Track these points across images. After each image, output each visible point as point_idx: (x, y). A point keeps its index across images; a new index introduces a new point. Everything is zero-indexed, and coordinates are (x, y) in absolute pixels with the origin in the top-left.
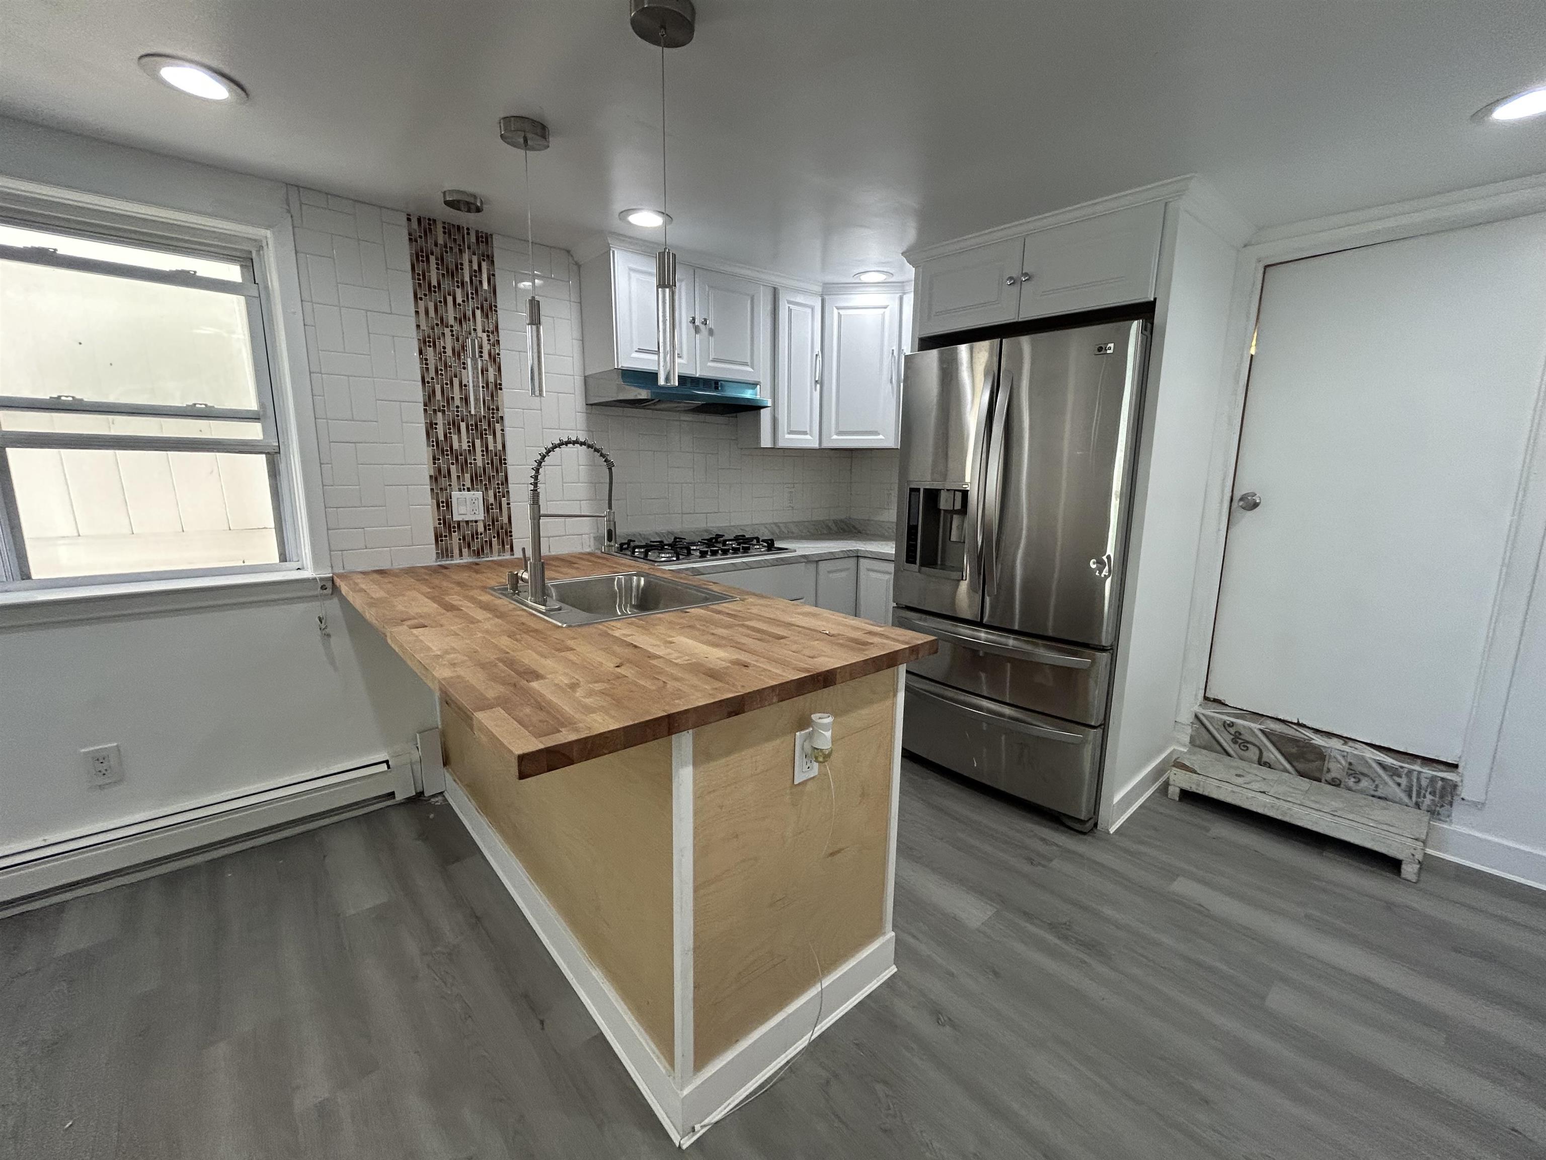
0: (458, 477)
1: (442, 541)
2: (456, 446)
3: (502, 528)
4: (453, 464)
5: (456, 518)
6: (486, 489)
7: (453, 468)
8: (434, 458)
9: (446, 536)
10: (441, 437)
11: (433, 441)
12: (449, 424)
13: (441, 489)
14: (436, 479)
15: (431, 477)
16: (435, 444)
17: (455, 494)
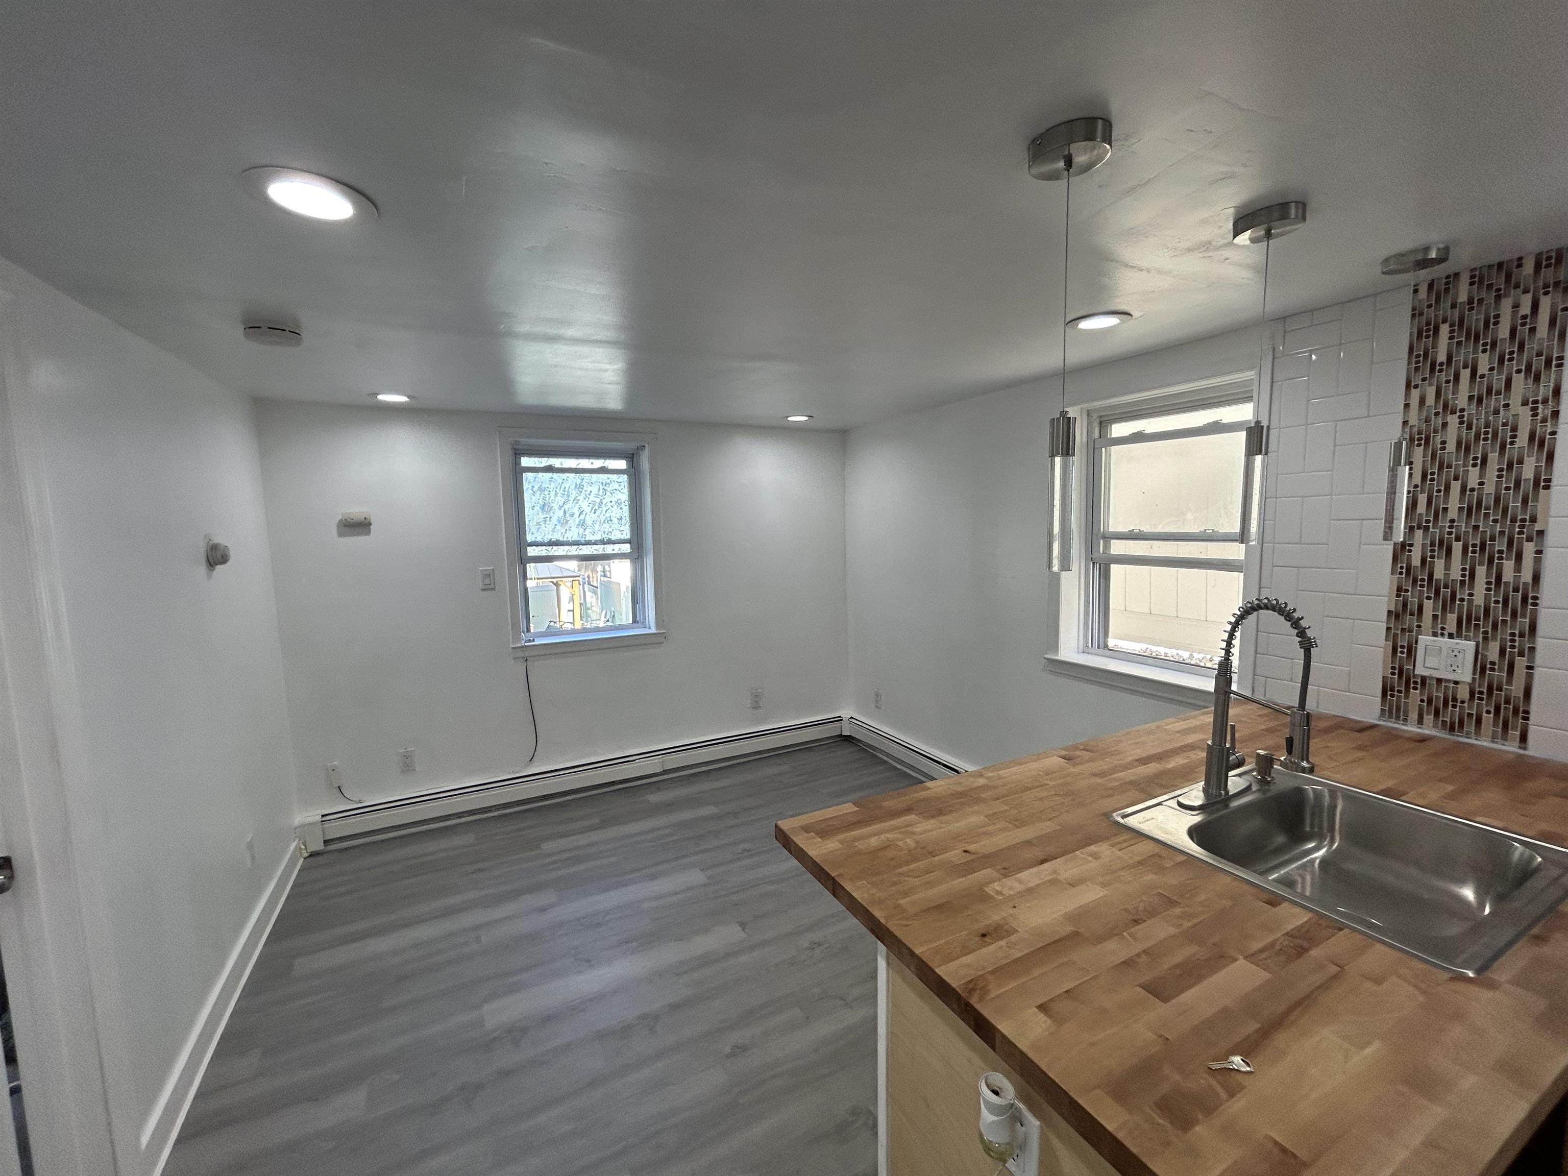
0: (1435, 617)
1: (1392, 696)
2: (1439, 574)
3: (1507, 702)
4: (1429, 598)
5: (1420, 671)
6: (1485, 639)
7: (1428, 605)
8: (1399, 589)
9: (1400, 692)
10: (1416, 561)
11: (1402, 568)
12: (1432, 544)
13: (1403, 630)
14: (1397, 616)
15: (1390, 612)
16: (1404, 571)
17: (1425, 640)
